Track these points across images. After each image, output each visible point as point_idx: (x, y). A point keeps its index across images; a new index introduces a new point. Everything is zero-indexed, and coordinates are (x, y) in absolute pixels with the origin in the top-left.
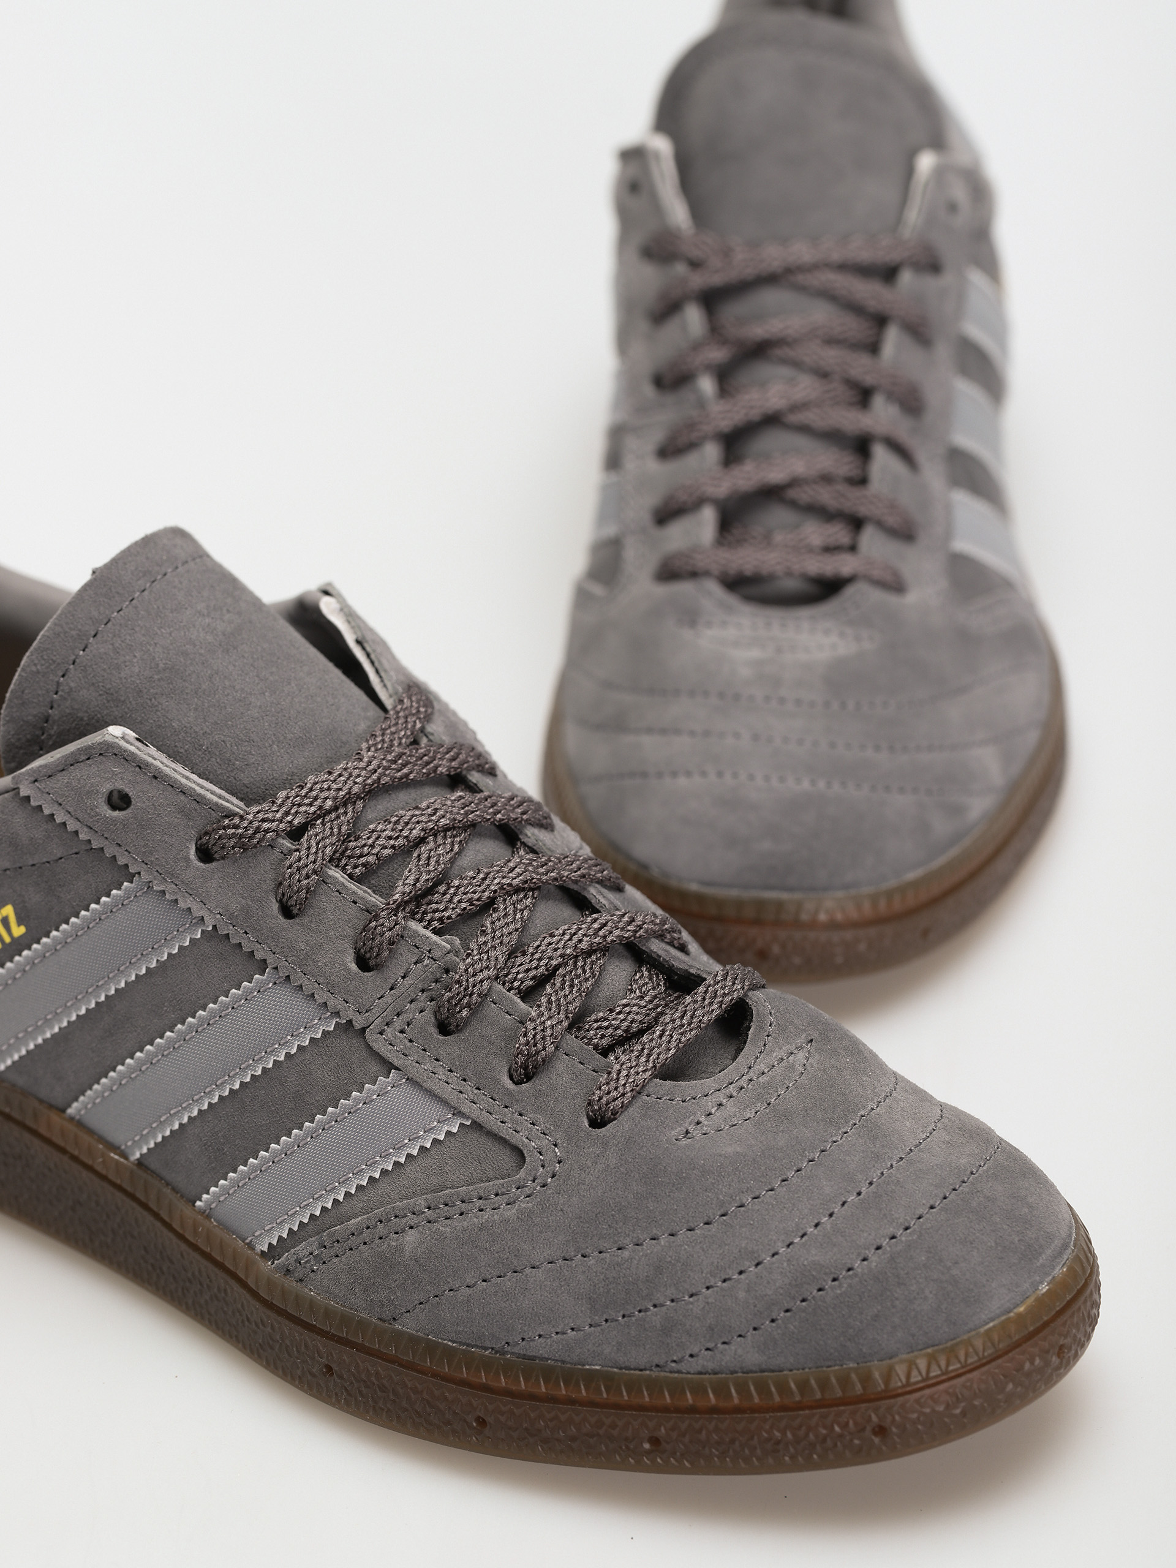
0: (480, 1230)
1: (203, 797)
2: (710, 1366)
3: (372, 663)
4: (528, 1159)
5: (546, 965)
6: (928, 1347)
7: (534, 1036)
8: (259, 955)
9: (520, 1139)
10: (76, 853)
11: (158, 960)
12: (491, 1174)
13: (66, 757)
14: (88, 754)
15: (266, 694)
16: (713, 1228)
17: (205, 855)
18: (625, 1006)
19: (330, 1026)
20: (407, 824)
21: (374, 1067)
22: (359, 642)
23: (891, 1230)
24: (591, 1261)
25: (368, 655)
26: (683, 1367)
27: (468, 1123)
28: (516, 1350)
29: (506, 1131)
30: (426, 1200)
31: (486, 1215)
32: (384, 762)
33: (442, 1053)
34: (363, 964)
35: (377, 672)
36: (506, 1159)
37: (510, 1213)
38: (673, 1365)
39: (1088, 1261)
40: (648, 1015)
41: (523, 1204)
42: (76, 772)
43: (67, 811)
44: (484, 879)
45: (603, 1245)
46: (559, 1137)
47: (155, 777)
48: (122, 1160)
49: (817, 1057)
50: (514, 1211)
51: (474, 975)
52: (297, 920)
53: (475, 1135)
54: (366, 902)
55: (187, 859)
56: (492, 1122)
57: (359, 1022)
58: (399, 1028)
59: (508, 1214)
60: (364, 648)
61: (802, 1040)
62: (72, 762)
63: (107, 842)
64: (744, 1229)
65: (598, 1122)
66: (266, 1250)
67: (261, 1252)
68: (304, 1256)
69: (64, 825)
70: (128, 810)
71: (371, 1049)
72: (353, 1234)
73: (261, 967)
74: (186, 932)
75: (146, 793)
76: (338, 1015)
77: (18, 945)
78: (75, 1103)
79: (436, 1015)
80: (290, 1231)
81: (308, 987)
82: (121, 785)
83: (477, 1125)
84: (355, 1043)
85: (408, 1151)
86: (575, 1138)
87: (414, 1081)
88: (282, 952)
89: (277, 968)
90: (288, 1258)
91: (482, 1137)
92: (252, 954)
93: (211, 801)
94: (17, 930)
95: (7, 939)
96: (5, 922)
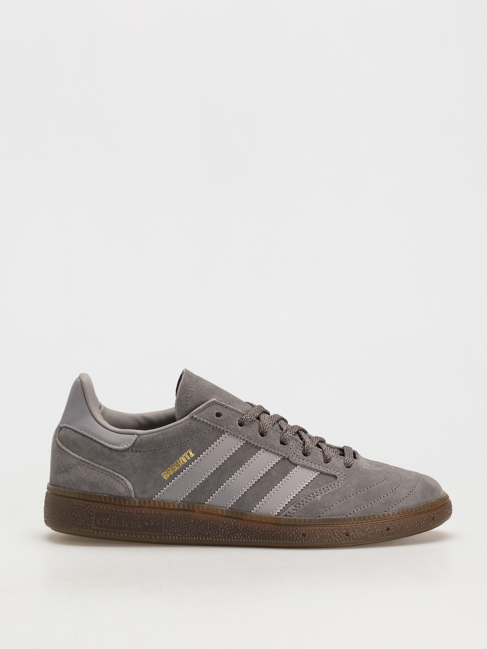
4: (338, 477)
8: (259, 446)
9: (333, 474)
10: (209, 430)
12: (330, 482)
13: (204, 407)
14: (209, 405)
19: (280, 459)
27: (319, 473)
29: (329, 473)
30: (318, 489)
31: (334, 489)
33: (308, 459)
34: (283, 444)
36: (332, 478)
41: (342, 485)
42: (207, 410)
43: (206, 419)
46: (342, 471)
47: (226, 408)
48: (226, 509)
52: (265, 437)
53: (322, 475)
54: (278, 431)
55: (237, 426)
56: (325, 471)
57: (287, 456)
58: (295, 456)
62: (205, 408)
63: (217, 425)
65: (349, 467)
66: (277, 514)
67: (275, 515)
68: (290, 510)
69: (207, 423)
70: (222, 417)
71: (291, 462)
72: (302, 501)
73: (260, 449)
74: (239, 444)
75: (225, 412)
76: (281, 456)
77: (193, 460)
78: (208, 500)
79: (303, 452)
80: (283, 507)
81: (273, 451)
82: (219, 410)
83: (322, 473)
84: (286, 462)
85: (308, 482)
86: (345, 471)
87: (304, 467)
88: (264, 444)
89: (264, 448)
90: (286, 513)
91: (324, 475)
92: (257, 446)
93: (240, 412)
94: (192, 455)
95: (189, 459)
96: (189, 454)
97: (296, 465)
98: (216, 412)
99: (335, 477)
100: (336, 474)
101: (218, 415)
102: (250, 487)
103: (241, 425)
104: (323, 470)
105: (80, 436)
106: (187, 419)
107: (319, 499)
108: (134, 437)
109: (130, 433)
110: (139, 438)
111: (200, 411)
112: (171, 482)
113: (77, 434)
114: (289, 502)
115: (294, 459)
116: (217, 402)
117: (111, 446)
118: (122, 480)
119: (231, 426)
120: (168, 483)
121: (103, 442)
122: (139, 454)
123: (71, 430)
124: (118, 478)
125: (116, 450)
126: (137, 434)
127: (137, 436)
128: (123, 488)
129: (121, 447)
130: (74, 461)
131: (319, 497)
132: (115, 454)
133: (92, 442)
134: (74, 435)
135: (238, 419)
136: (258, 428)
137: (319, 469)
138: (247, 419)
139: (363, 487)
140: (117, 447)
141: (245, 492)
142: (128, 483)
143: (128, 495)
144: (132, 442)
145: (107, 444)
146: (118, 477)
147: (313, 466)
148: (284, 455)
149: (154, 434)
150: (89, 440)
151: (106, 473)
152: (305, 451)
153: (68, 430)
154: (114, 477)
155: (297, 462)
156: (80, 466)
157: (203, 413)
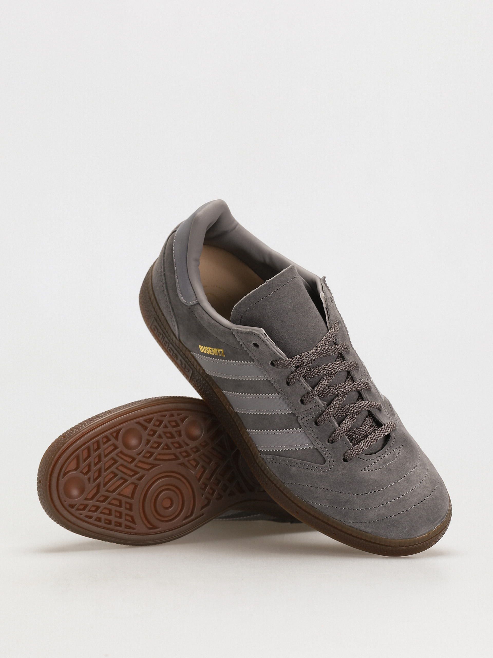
0: (310, 475)
1: (276, 353)
2: (352, 526)
3: (328, 315)
4: (326, 462)
5: (345, 414)
6: (403, 539)
7: (337, 435)
8: (278, 390)
9: (326, 457)
10: (242, 350)
11: (254, 380)
12: (317, 462)
13: (246, 331)
14: (252, 333)
15: (299, 325)
16: (363, 496)
17: (272, 364)
18: (361, 429)
19: (290, 412)
20: (323, 369)
21: (297, 425)
22: (326, 308)
23: (403, 510)
24: (333, 493)
25: (328, 313)
26: (346, 523)
27: (315, 448)
28: (310, 503)
29: (323, 454)
30: (300, 462)
31: (313, 472)
32: (323, 351)
33: (314, 430)
34: (302, 402)
35: (328, 318)
36: (321, 460)
37: (318, 474)
38: (344, 522)
39: (450, 516)
40: (366, 432)
41: (322, 473)
42: (248, 335)
43: (243, 342)
44: (337, 388)
45: (337, 490)
46: (335, 460)
47: (266, 344)
48: (232, 410)
49: (402, 452)
50: (319, 474)
51: (327, 416)
52: (290, 387)
53: (316, 451)
54: (307, 389)
55: (268, 364)
56: (320, 450)
57: (297, 414)
58: (306, 419)
59: (317, 474)
60: (327, 310)
61: (400, 445)
62: (248, 333)
63: (250, 352)
64: (370, 499)
65: (345, 460)
66: (260, 450)
68: (268, 458)
69: (241, 344)
70: (257, 348)
71: (298, 421)
72: (281, 461)
73: (278, 393)
74: (262, 378)
77: (222, 358)
79: (315, 420)
80: (266, 450)
81: (288, 402)
84: (294, 418)
85: (299, 448)
87: (305, 433)
88: (284, 392)
90: (264, 456)
93: (278, 354)
94: (223, 355)
95: (220, 355)
96: (221, 352)
97: (300, 427)
98: (255, 342)
99: (324, 461)
100: (328, 459)
101: (256, 345)
108: (194, 301)
111: (241, 333)
112: (204, 356)
114: (272, 450)
115: (302, 421)
118: (174, 321)
119: (262, 361)
127: (197, 303)
131: (294, 469)
135: (272, 359)
136: (288, 376)
137: (316, 445)
138: (282, 363)
139: (337, 488)
142: (176, 327)
144: (191, 303)
146: (172, 316)
147: (313, 439)
148: (295, 412)
155: (303, 424)
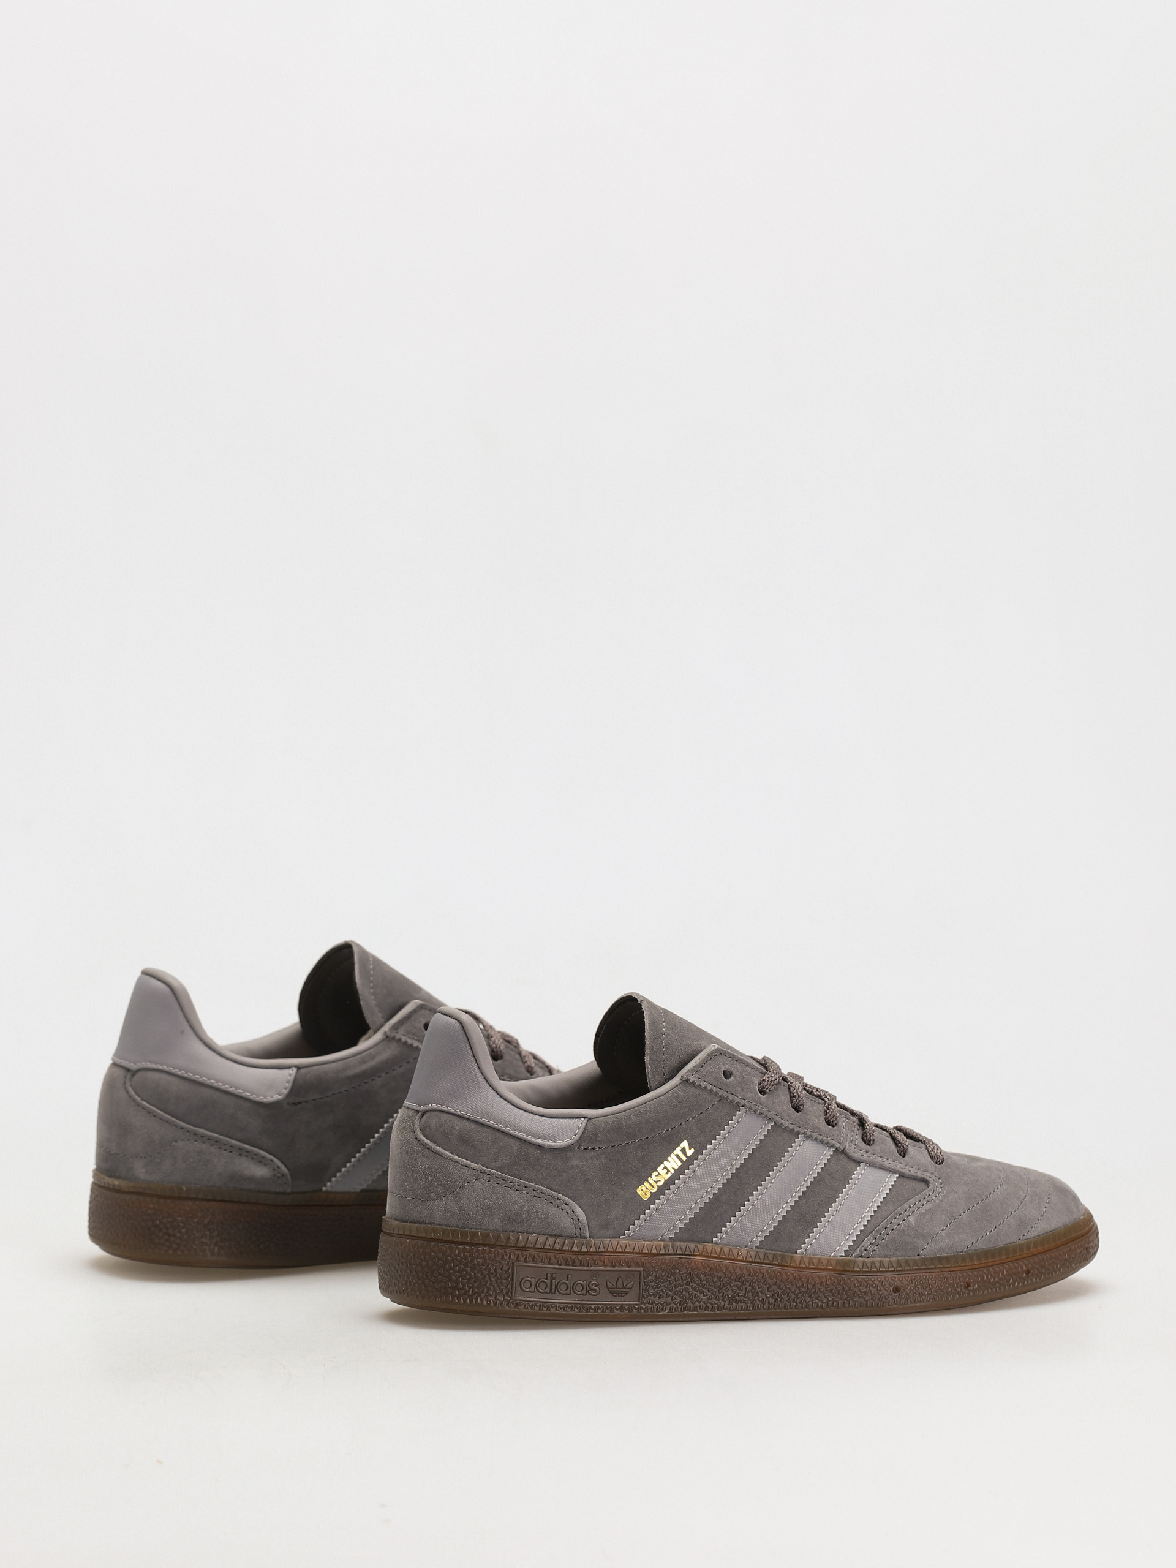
8: (795, 1130)
9: (920, 1175)
11: (756, 1144)
13: (699, 1062)
14: (710, 1056)
19: (831, 1152)
27: (898, 1176)
31: (931, 1203)
33: (874, 1151)
34: (831, 1124)
36: (920, 1184)
41: (940, 1195)
42: (707, 1065)
43: (710, 1084)
46: (932, 1171)
50: (939, 1198)
52: (802, 1113)
53: (902, 1180)
56: (906, 1171)
57: (841, 1147)
58: (854, 1147)
62: (703, 1063)
63: (728, 1094)
65: (940, 1162)
66: (843, 1254)
67: (841, 1256)
68: (868, 1246)
69: (711, 1091)
70: (732, 1077)
71: (849, 1158)
72: (886, 1228)
73: (797, 1135)
74: (765, 1128)
75: (736, 1068)
76: (833, 1146)
77: (691, 1160)
78: (719, 1234)
79: (863, 1139)
80: (853, 1241)
81: (820, 1138)
82: (727, 1066)
83: (902, 1175)
84: (842, 1157)
85: (885, 1192)
86: (937, 1170)
87: (871, 1164)
88: (803, 1126)
89: (804, 1133)
90: (860, 1250)
91: (905, 1180)
92: (793, 1129)
93: (758, 1068)
94: (690, 1152)
95: (684, 1159)
96: (683, 1151)
97: (858, 1162)
98: (723, 1069)
99: (925, 1182)
100: (926, 1176)
101: (727, 1074)
102: (791, 1206)
103: (762, 1091)
104: (904, 1171)
105: (473, 1126)
106: (675, 1085)
107: (913, 1223)
108: (581, 1124)
109: (570, 1116)
110: (590, 1125)
111: (696, 1069)
112: (654, 1204)
113: (466, 1123)
114: (861, 1231)
115: (852, 1151)
116: (722, 1050)
117: (539, 1141)
118: (566, 1204)
119: (749, 1095)
120: (648, 1207)
121: (523, 1135)
122: (592, 1153)
123: (451, 1116)
124: (558, 1201)
125: (551, 1149)
126: (585, 1118)
127: (586, 1120)
128: (569, 1220)
129: (559, 1143)
130: (468, 1174)
131: (912, 1219)
132: (547, 1158)
133: (500, 1135)
134: (460, 1125)
135: (757, 1081)
136: (788, 1096)
137: (897, 1168)
138: (772, 1081)
139: (975, 1198)
140: (551, 1143)
141: (783, 1216)
142: (579, 1210)
143: (577, 1232)
144: (580, 1132)
145: (530, 1138)
146: (558, 1199)
147: (886, 1163)
148: (838, 1145)
149: (620, 1115)
150: (491, 1132)
151: (535, 1193)
152: (866, 1136)
153: (445, 1115)
154: (552, 1200)
155: (857, 1155)
156: (480, 1182)
157: (703, 1071)
